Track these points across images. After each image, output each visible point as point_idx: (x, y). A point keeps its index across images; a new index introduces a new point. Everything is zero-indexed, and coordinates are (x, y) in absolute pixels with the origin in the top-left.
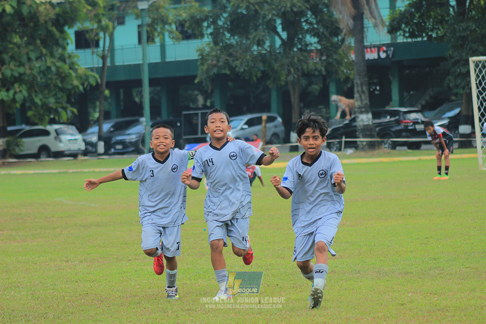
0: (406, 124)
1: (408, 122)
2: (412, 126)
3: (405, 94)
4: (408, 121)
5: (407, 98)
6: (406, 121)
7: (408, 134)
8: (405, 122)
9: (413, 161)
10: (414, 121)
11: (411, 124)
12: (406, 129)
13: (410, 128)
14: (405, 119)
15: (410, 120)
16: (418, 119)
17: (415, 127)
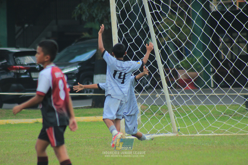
0: (18, 72)
1: (20, 69)
2: (25, 74)
3: (17, 28)
4: (21, 67)
5: (20, 33)
6: (18, 67)
7: (21, 85)
8: (17, 69)
9: (27, 125)
10: (29, 66)
11: (25, 71)
12: (17, 79)
13: (23, 76)
14: (16, 64)
15: (22, 65)
16: (34, 64)
17: (30, 75)
